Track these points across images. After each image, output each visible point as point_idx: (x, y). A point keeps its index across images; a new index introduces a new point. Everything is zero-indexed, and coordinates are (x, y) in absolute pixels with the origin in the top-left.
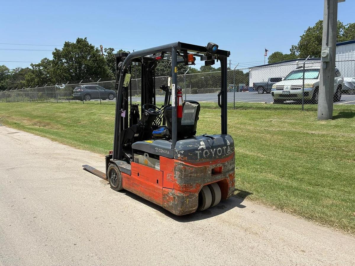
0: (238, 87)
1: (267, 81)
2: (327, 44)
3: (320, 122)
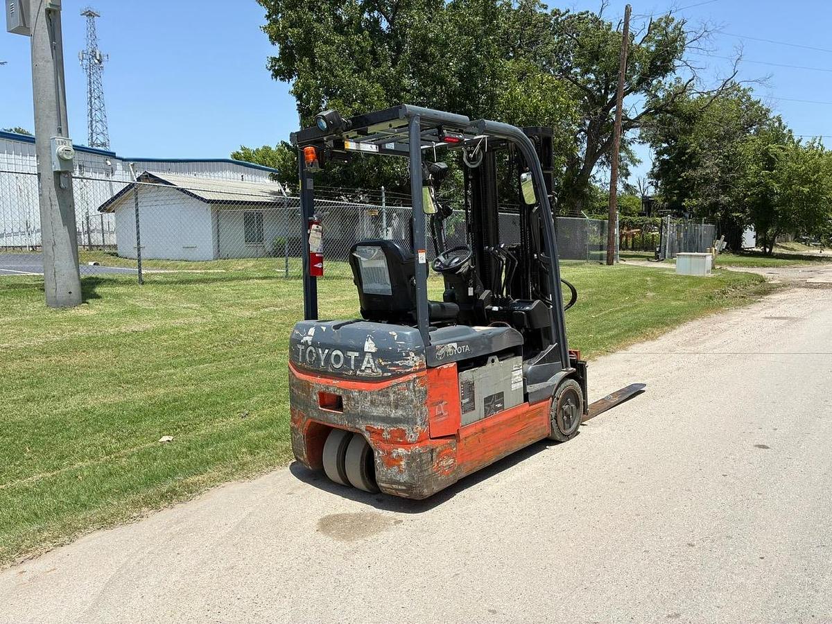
2: (60, 131)
3: (73, 311)
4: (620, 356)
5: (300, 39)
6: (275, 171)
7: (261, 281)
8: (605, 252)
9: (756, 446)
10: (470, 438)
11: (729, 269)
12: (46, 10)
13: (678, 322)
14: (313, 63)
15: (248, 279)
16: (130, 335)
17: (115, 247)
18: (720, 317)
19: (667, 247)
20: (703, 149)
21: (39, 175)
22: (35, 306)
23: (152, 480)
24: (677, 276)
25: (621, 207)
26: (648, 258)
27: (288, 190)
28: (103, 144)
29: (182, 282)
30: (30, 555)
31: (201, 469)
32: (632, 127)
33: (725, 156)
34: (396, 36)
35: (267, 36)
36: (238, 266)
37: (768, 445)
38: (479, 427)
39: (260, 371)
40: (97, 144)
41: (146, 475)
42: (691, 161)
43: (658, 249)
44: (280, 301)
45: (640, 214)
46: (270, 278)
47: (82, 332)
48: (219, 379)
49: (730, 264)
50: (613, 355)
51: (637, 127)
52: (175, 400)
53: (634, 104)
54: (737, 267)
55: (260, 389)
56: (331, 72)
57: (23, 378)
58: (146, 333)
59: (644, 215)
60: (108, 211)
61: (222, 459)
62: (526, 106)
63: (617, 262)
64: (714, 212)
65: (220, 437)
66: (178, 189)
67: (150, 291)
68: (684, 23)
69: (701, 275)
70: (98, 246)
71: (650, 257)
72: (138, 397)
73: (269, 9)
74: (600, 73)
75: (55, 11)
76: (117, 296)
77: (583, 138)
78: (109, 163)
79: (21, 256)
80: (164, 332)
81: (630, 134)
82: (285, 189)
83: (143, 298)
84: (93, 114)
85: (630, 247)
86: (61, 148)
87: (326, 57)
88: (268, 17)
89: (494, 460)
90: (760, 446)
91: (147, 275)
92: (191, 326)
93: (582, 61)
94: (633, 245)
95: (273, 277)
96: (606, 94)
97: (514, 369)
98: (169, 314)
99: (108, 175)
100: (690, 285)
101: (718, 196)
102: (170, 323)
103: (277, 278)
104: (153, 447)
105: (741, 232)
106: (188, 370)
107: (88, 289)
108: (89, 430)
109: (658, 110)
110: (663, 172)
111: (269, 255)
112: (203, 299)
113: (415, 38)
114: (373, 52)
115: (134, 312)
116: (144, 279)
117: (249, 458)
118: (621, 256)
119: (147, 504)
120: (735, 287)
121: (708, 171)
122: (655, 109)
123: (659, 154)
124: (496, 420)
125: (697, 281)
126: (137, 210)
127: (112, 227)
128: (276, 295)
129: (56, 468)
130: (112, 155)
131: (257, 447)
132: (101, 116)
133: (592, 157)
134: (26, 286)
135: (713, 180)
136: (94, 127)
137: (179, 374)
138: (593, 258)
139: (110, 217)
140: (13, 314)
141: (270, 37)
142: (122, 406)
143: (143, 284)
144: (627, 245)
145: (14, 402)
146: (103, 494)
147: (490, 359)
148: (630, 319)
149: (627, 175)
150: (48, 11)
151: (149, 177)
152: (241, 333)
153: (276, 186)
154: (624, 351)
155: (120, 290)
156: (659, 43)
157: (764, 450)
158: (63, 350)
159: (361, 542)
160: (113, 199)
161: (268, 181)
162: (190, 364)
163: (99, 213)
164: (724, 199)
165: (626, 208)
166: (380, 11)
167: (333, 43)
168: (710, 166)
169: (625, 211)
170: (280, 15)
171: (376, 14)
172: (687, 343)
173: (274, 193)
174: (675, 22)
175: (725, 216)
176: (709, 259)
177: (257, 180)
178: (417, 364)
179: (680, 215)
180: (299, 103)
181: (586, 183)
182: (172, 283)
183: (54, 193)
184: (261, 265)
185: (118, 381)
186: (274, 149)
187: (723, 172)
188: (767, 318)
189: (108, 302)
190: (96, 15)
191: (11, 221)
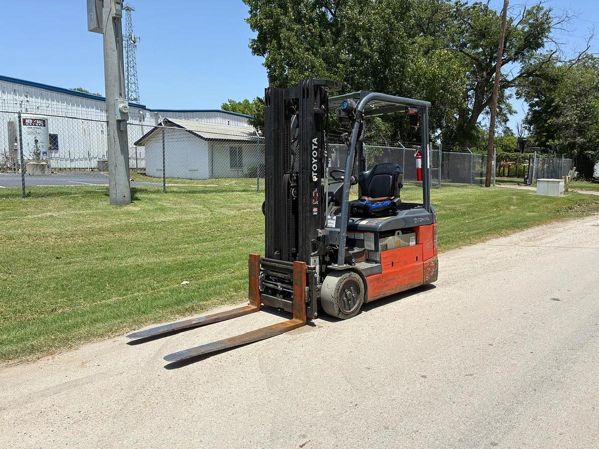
2: (121, 95)
3: (126, 208)
4: (480, 246)
5: (271, 27)
6: (252, 118)
7: (241, 193)
8: (484, 178)
9: (552, 299)
11: (580, 192)
12: (113, 17)
13: (527, 227)
14: (279, 43)
15: (233, 191)
16: (160, 223)
17: (145, 169)
18: (561, 224)
19: (534, 175)
20: (564, 103)
21: (108, 122)
22: (103, 204)
23: (179, 302)
24: (537, 196)
25: (503, 145)
26: (519, 183)
27: (260, 132)
28: (136, 99)
29: (190, 192)
30: (118, 334)
31: (207, 298)
32: (510, 87)
33: (582, 108)
34: (337, 25)
35: (249, 25)
36: (226, 183)
37: (561, 299)
39: (241, 248)
40: (131, 99)
41: (176, 299)
42: (556, 111)
43: (526, 177)
44: (254, 205)
45: (516, 151)
46: (247, 191)
47: (133, 220)
48: (215, 251)
49: (582, 188)
50: (474, 246)
51: (513, 86)
52: (189, 262)
53: (511, 70)
54: (587, 190)
55: (241, 258)
56: (291, 50)
57: (101, 246)
58: (170, 222)
59: (519, 151)
60: (140, 145)
61: (219, 294)
62: (427, 73)
63: (494, 185)
64: (572, 149)
65: (217, 283)
66: (186, 131)
67: (171, 197)
68: (550, 11)
69: (555, 195)
70: (133, 169)
71: (521, 182)
72: (168, 260)
73: (251, 6)
74: (486, 47)
75: (118, 18)
76: (151, 199)
77: (473, 94)
78: (141, 112)
79: (85, 174)
80: (181, 222)
81: (507, 92)
82: (258, 131)
83: (167, 201)
84: (129, 79)
85: (506, 175)
86: (121, 106)
87: (288, 39)
88: (251, 12)
90: (554, 299)
91: (168, 187)
92: (197, 219)
93: (474, 38)
94: (508, 174)
95: (249, 191)
96: (490, 62)
98: (184, 211)
99: (140, 121)
100: (545, 203)
101: (575, 137)
102: (185, 217)
103: (252, 191)
104: (178, 287)
105: (593, 165)
106: (196, 246)
107: (134, 195)
108: (141, 276)
109: (529, 74)
110: (534, 119)
111: (246, 176)
112: (204, 203)
113: (349, 26)
114: (321, 36)
115: (162, 209)
116: (167, 190)
117: (235, 294)
118: (496, 181)
119: (178, 313)
120: (580, 205)
121: (568, 118)
122: (526, 74)
123: (532, 106)
125: (550, 200)
126: (164, 145)
127: (143, 156)
128: (251, 202)
129: (124, 295)
130: (143, 107)
131: (240, 288)
132: (135, 80)
133: (478, 109)
134: (96, 192)
135: (571, 126)
136: (129, 87)
137: (191, 248)
138: (475, 182)
139: (142, 149)
140: (91, 208)
141: (251, 26)
142: (159, 264)
143: (166, 193)
144: (504, 173)
145: (97, 259)
146: (153, 308)
148: (492, 223)
149: (506, 120)
150: (114, 18)
151: (167, 122)
152: (229, 224)
153: (252, 129)
154: (483, 244)
155: (153, 196)
156: (531, 26)
157: (555, 301)
158: (122, 230)
159: (298, 336)
160: (144, 137)
161: (246, 125)
162: (197, 242)
163: (135, 146)
164: (579, 140)
165: (506, 146)
166: (327, 7)
167: (292, 30)
168: (570, 116)
169: (506, 148)
170: (258, 11)
171: (323, 9)
172: (529, 239)
173: (251, 134)
174: (545, 10)
175: (581, 153)
176: (562, 184)
177: (239, 125)
179: (547, 152)
180: (269, 71)
181: (474, 128)
182: (184, 192)
183: (116, 134)
184: (240, 183)
185: (156, 251)
186: (251, 102)
187: (580, 120)
188: (594, 225)
189: (146, 202)
190: (132, 10)
191: (78, 151)
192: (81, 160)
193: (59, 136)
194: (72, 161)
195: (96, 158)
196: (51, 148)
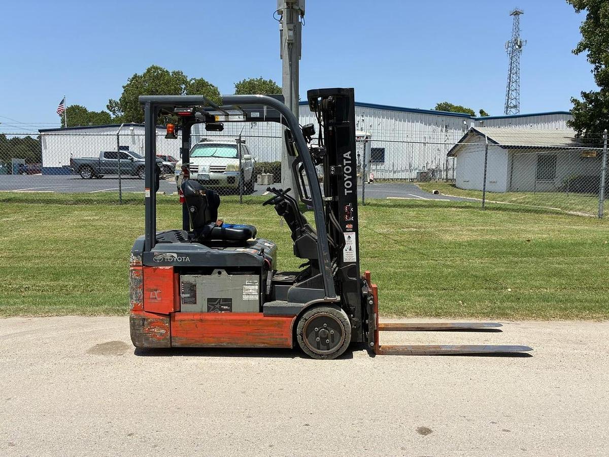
0: (9, 165)
1: (97, 156)
10: (186, 322)
17: (455, 181)
38: (198, 317)
60: (454, 156)
78: (465, 122)
84: (511, 86)
89: (213, 345)
97: (247, 284)
99: (464, 131)
124: (219, 317)
136: (510, 95)
147: (216, 271)
151: (473, 131)
160: (454, 148)
178: (135, 262)
190: (521, 13)
191: (402, 163)
192: (403, 171)
193: (386, 150)
194: (395, 172)
195: (416, 169)
196: (371, 161)
